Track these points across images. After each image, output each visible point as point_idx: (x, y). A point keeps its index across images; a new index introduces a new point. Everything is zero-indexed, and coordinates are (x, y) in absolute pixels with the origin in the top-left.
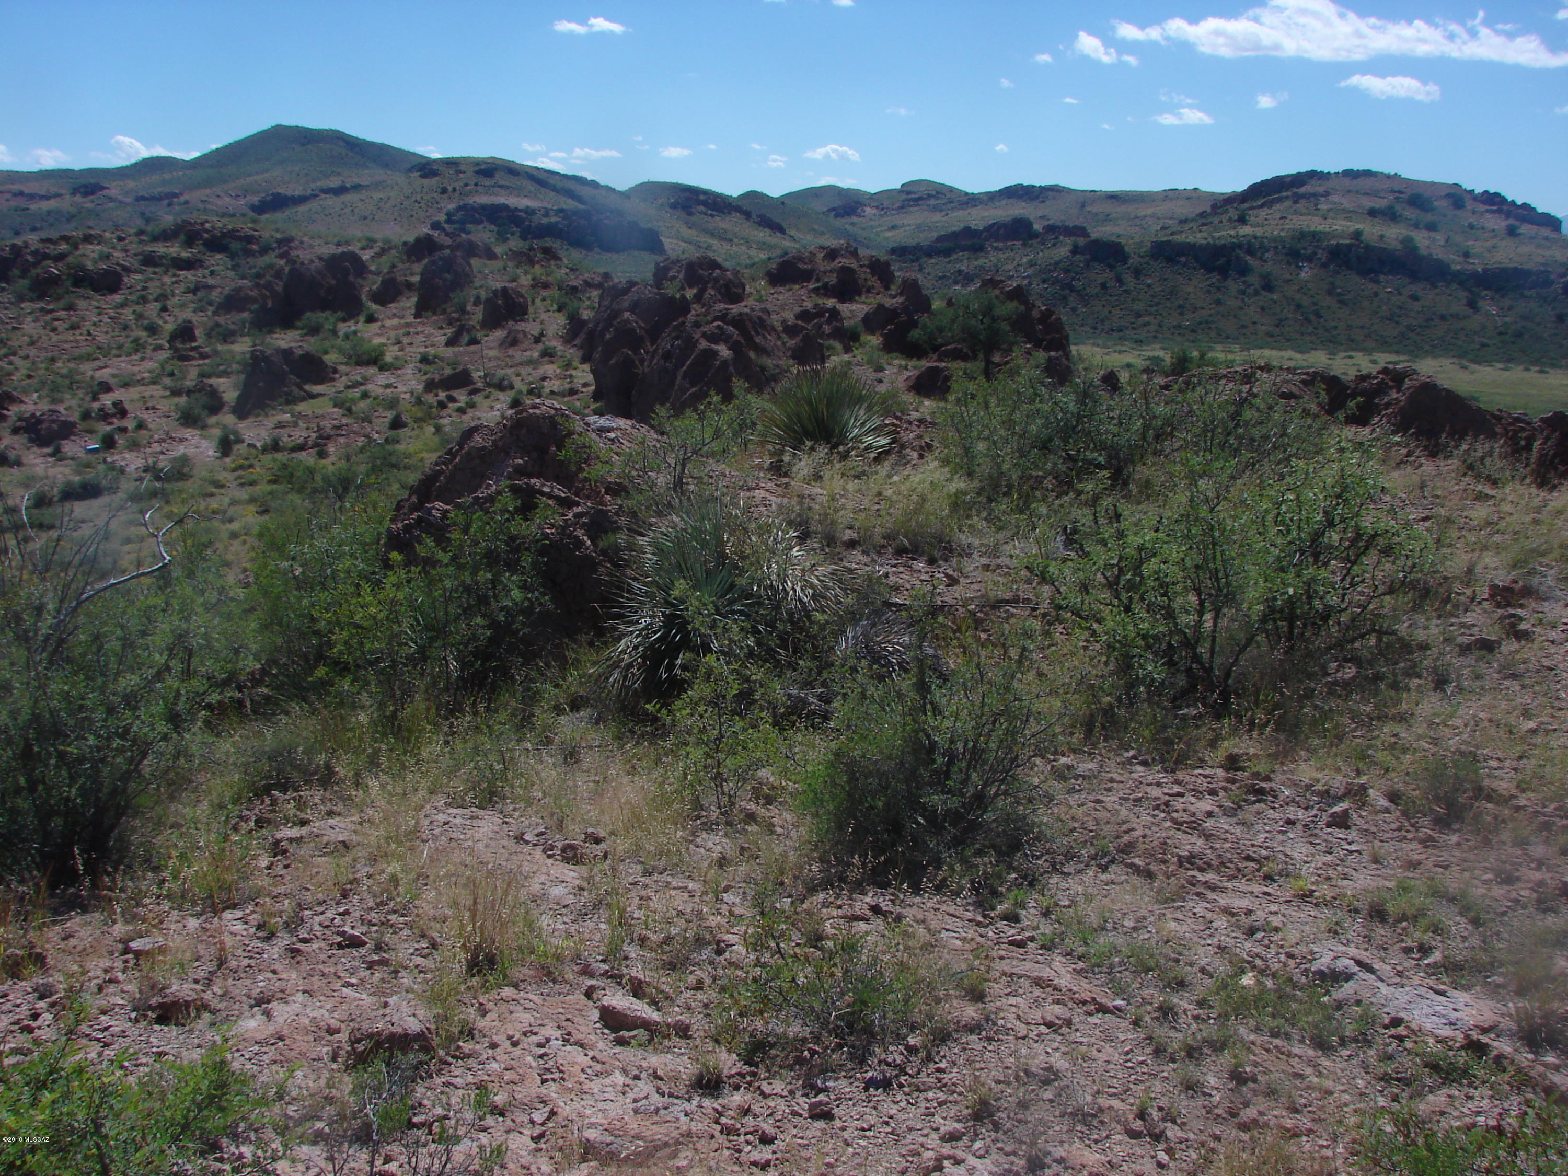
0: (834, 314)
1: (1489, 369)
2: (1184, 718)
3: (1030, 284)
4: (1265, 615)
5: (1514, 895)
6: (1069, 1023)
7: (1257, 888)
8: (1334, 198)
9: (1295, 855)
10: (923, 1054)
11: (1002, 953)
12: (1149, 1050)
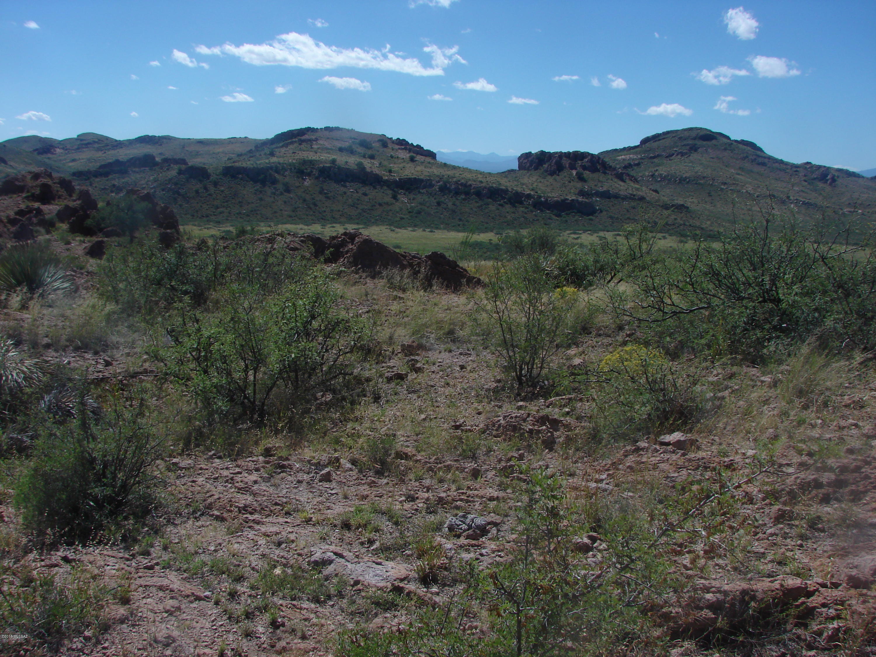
0: (39, 211)
1: (405, 231)
2: (240, 430)
3: (155, 192)
4: (281, 370)
5: (415, 507)
6: (179, 609)
7: (281, 520)
8: (320, 142)
9: (302, 499)
10: (94, 640)
11: (140, 574)
12: (225, 618)
